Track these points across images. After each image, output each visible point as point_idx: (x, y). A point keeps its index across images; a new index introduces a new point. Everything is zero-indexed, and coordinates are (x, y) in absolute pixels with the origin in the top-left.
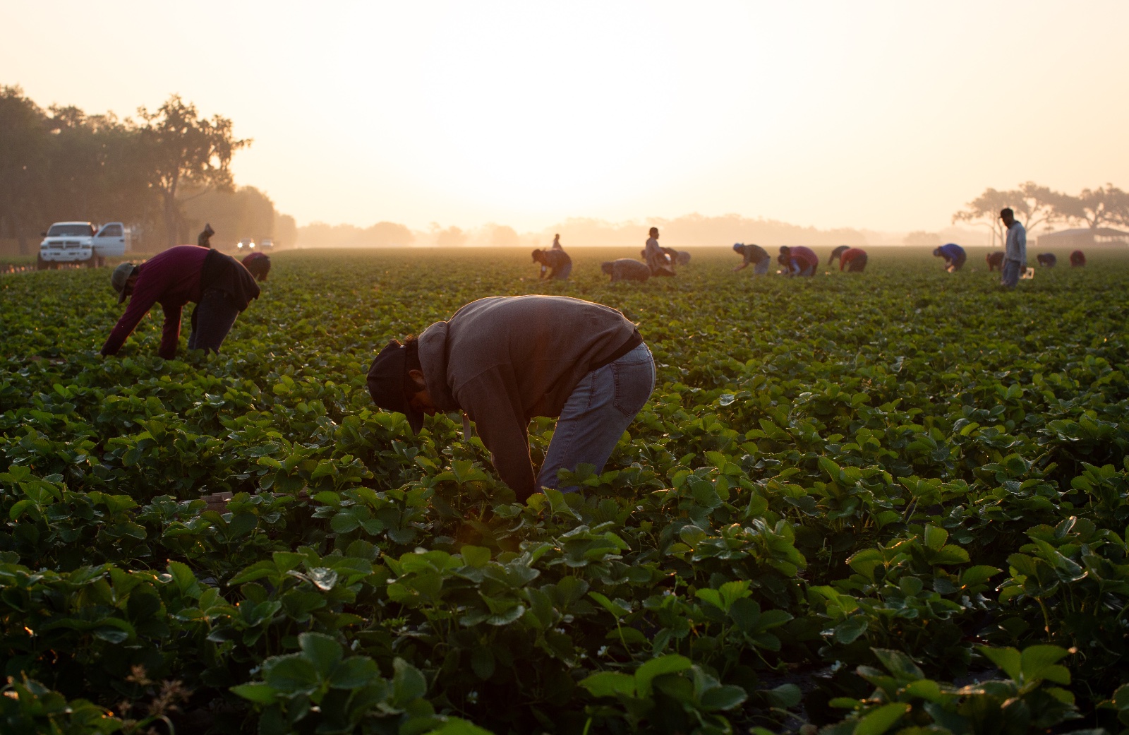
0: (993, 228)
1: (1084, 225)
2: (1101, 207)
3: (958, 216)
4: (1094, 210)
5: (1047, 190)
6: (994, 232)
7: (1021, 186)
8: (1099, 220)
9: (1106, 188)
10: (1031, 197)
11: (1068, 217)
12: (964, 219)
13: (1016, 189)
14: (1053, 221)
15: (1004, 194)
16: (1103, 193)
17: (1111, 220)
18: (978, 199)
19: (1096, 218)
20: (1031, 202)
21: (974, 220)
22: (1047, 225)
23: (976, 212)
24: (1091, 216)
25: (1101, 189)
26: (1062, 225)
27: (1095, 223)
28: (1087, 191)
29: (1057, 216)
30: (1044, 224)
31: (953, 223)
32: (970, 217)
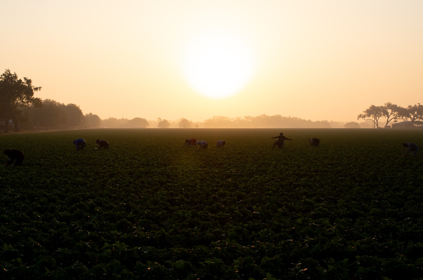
0: (374, 121)
1: (409, 120)
2: (416, 113)
3: (360, 116)
4: (413, 114)
5: (396, 105)
6: (375, 123)
7: (385, 104)
8: (415, 118)
9: (417, 105)
10: (390, 109)
11: (402, 117)
12: (362, 118)
13: (384, 105)
14: (397, 118)
15: (378, 107)
16: (417, 107)
17: (421, 118)
18: (368, 109)
19: (414, 117)
20: (390, 111)
21: (366, 118)
22: (395, 120)
23: (367, 115)
24: (412, 117)
25: (415, 105)
26: (400, 120)
27: (414, 119)
28: (410, 106)
29: (399, 116)
30: (393, 120)
31: (358, 119)
32: (364, 117)
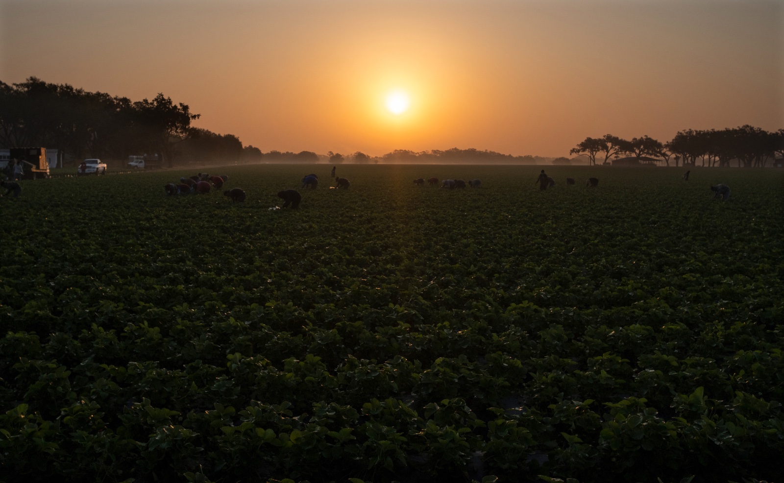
0: (590, 157)
1: (634, 155)
2: (642, 147)
3: (573, 151)
4: (639, 148)
5: (618, 138)
6: (591, 159)
7: (604, 136)
8: (641, 153)
9: (644, 137)
10: (609, 142)
11: (625, 152)
12: (576, 153)
13: (602, 138)
14: (619, 154)
15: (595, 140)
16: (643, 140)
17: (648, 153)
18: (583, 143)
19: (640, 152)
20: (609, 145)
21: (581, 153)
22: (616, 156)
23: (581, 149)
24: (637, 151)
25: (642, 138)
26: (622, 156)
27: (639, 154)
28: (635, 139)
29: (621, 151)
30: (614, 155)
31: (571, 154)
32: (578, 151)
